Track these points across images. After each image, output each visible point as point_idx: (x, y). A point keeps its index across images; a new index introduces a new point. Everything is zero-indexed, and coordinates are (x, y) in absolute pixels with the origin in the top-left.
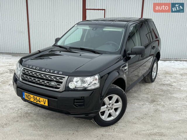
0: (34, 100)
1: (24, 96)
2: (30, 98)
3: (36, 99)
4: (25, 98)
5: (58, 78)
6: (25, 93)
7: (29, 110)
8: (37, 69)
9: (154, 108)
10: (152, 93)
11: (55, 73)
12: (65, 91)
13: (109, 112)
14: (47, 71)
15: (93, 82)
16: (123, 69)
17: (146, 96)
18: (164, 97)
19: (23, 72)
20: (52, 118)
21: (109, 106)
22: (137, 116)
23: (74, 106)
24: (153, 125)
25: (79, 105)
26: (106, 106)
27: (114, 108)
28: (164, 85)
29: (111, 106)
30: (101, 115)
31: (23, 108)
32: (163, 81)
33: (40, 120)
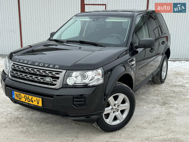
0: (25, 100)
1: (13, 96)
2: (20, 98)
3: (28, 98)
4: (15, 98)
5: (54, 73)
6: (15, 92)
7: (20, 114)
8: (29, 63)
9: (166, 111)
10: (163, 95)
11: (50, 67)
12: (62, 88)
13: (114, 115)
14: (40, 65)
15: (95, 77)
16: (130, 64)
17: (156, 98)
18: (177, 99)
19: (13, 67)
20: (48, 123)
21: (114, 107)
22: (147, 120)
23: (73, 106)
24: (166, 129)
25: (79, 105)
26: (111, 107)
27: (120, 110)
28: (176, 86)
29: (117, 108)
30: (105, 118)
31: (13, 113)
32: (174, 82)
33: (33, 126)
